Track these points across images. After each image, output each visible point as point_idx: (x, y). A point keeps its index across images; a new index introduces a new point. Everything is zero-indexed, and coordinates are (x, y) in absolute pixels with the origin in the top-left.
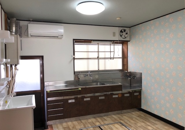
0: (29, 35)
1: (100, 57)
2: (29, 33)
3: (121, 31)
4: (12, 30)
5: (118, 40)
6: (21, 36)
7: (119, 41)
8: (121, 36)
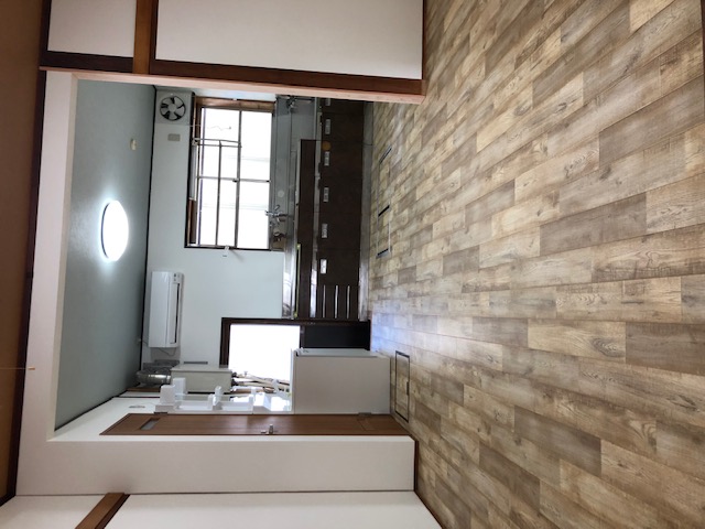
0: (174, 345)
1: (235, 177)
2: (168, 346)
3: (167, 116)
4: (160, 379)
5: (188, 127)
6: (175, 363)
7: (192, 124)
8: (179, 117)
